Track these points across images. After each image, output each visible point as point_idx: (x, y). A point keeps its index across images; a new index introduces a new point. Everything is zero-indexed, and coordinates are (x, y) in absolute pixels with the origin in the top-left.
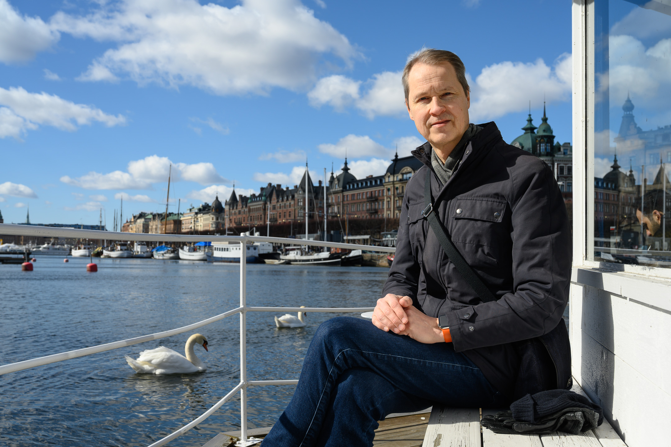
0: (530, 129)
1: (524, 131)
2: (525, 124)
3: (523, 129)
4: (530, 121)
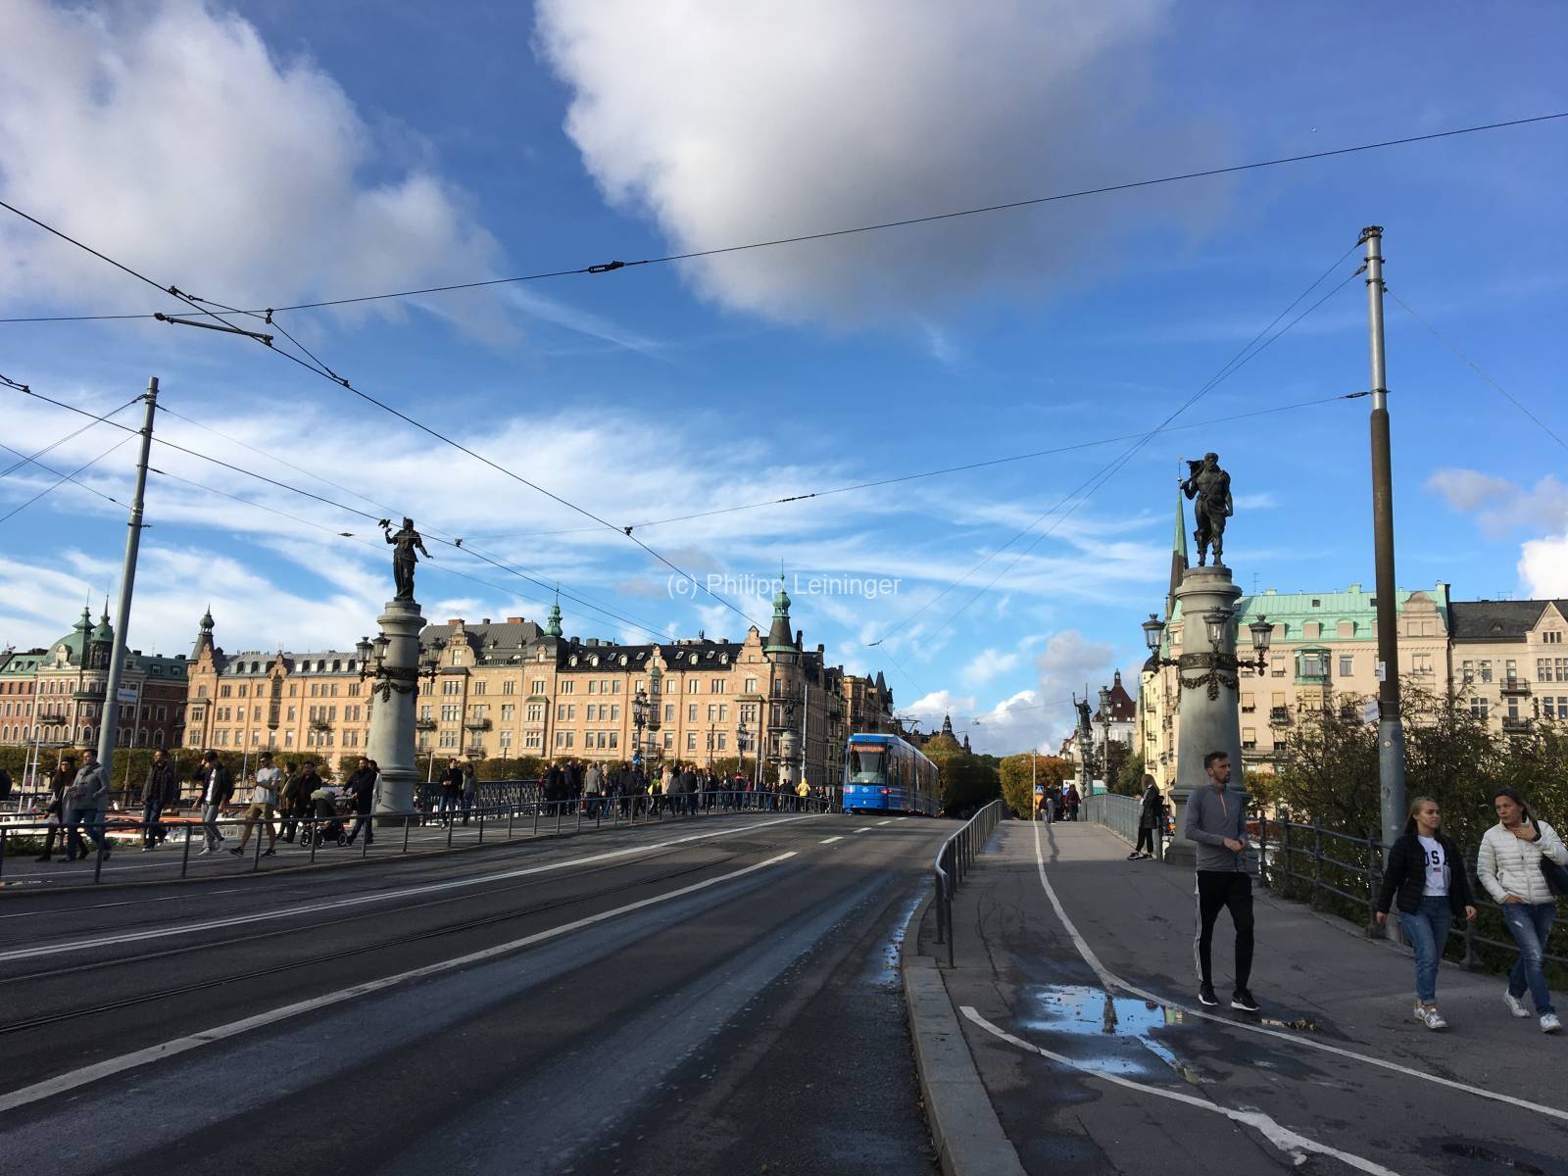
0: (88, 628)
1: (76, 630)
2: (79, 619)
3: (75, 626)
4: (87, 615)
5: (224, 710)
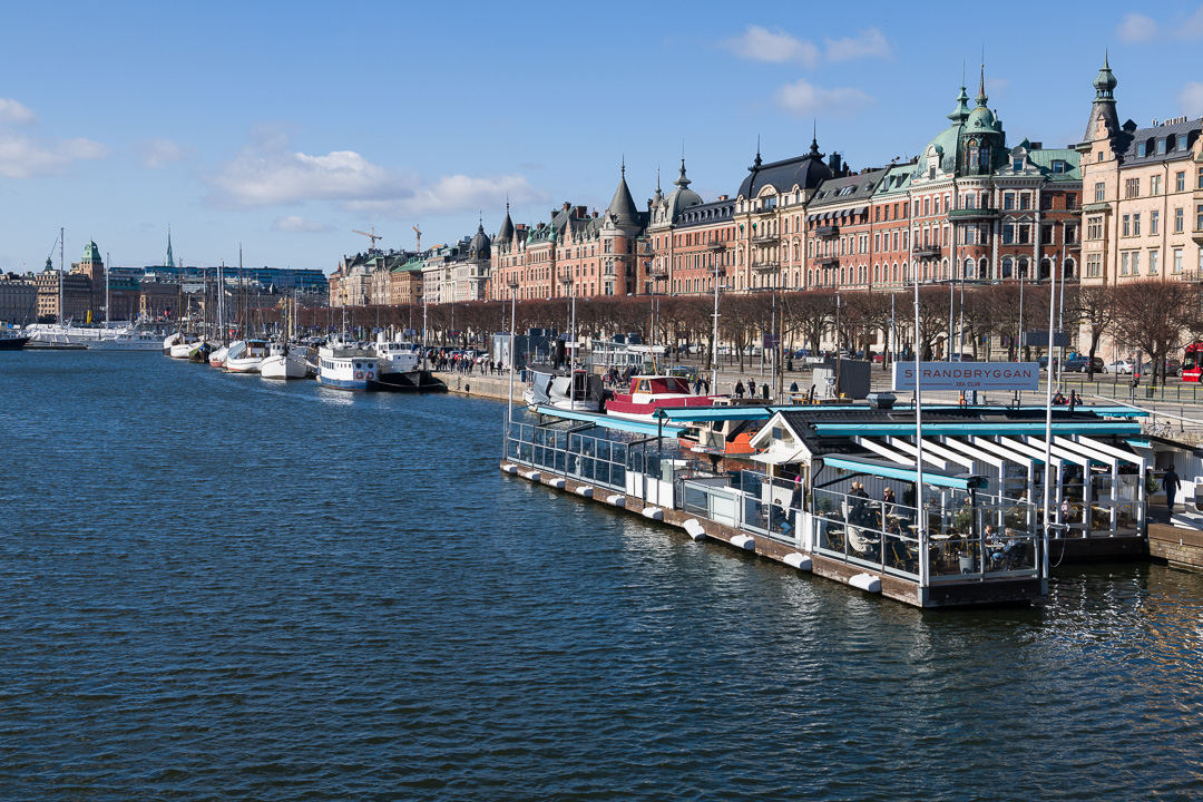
0: (961, 119)
2: (956, 107)
5: (1130, 220)
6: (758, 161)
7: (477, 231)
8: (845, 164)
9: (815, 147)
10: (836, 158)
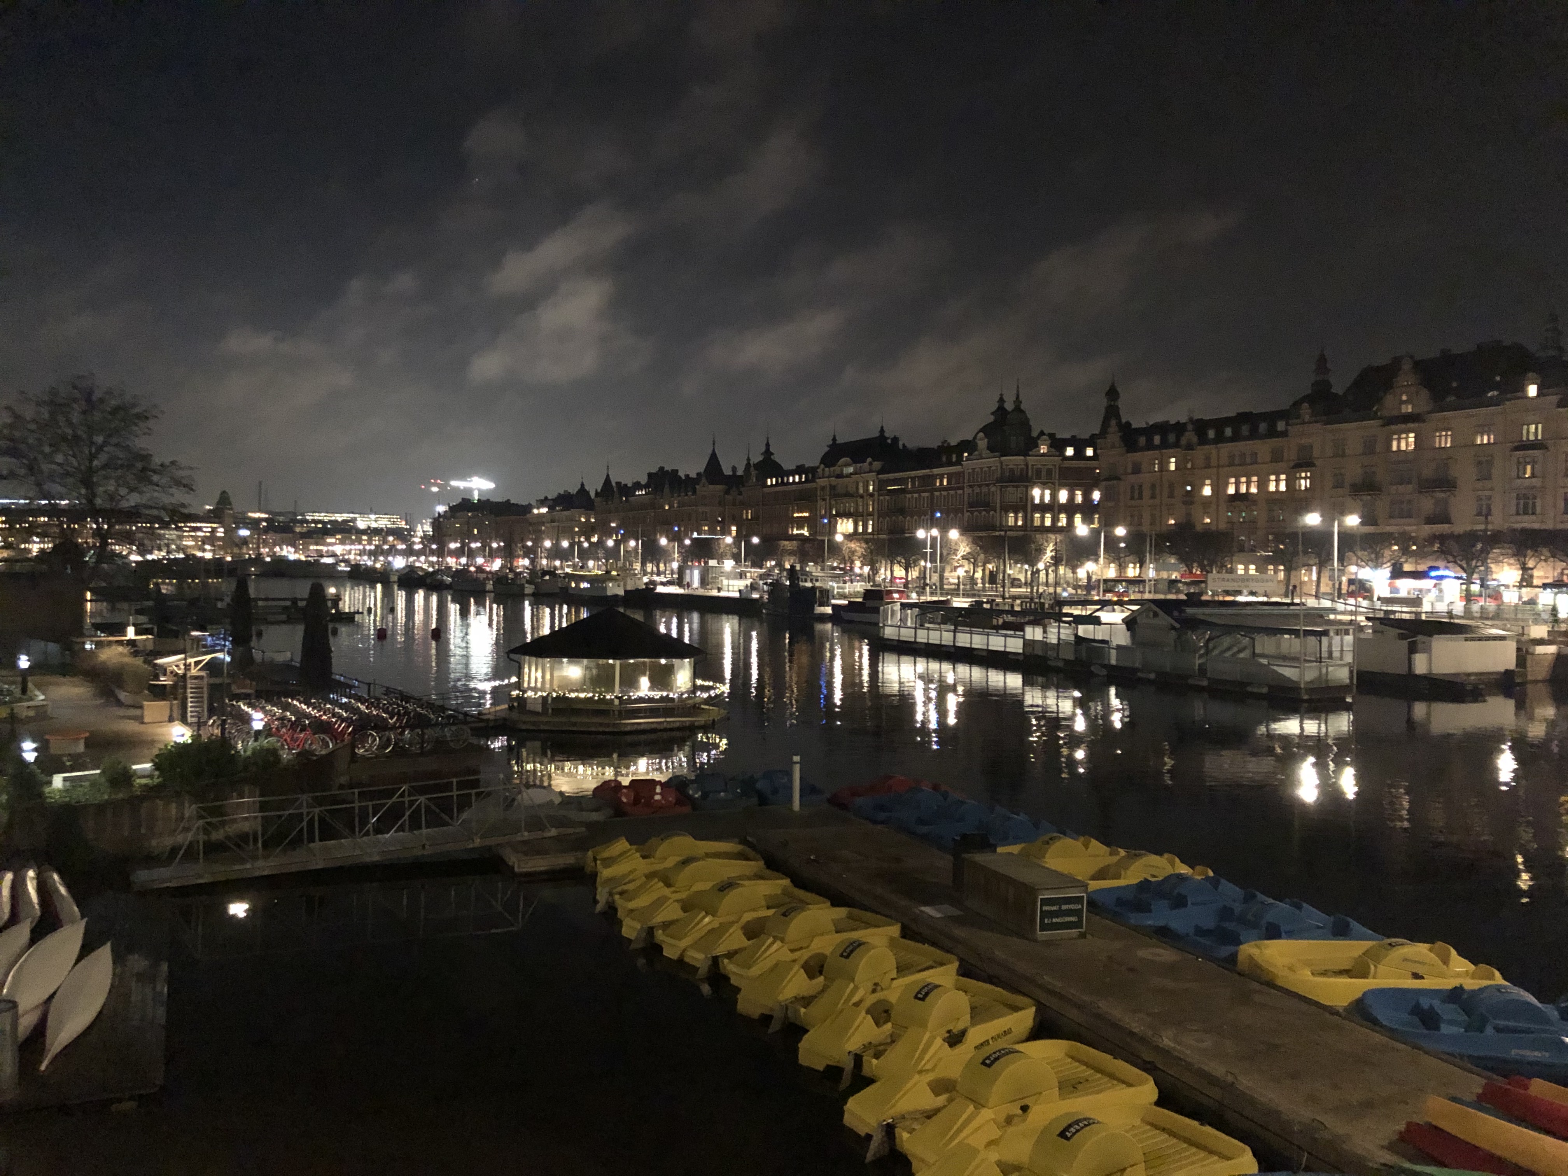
0: (1002, 414)
1: (993, 416)
2: (996, 406)
3: (993, 413)
4: (1002, 401)
5: (1136, 488)
6: (834, 439)
7: (579, 487)
8: (904, 445)
9: (882, 430)
10: (895, 439)
